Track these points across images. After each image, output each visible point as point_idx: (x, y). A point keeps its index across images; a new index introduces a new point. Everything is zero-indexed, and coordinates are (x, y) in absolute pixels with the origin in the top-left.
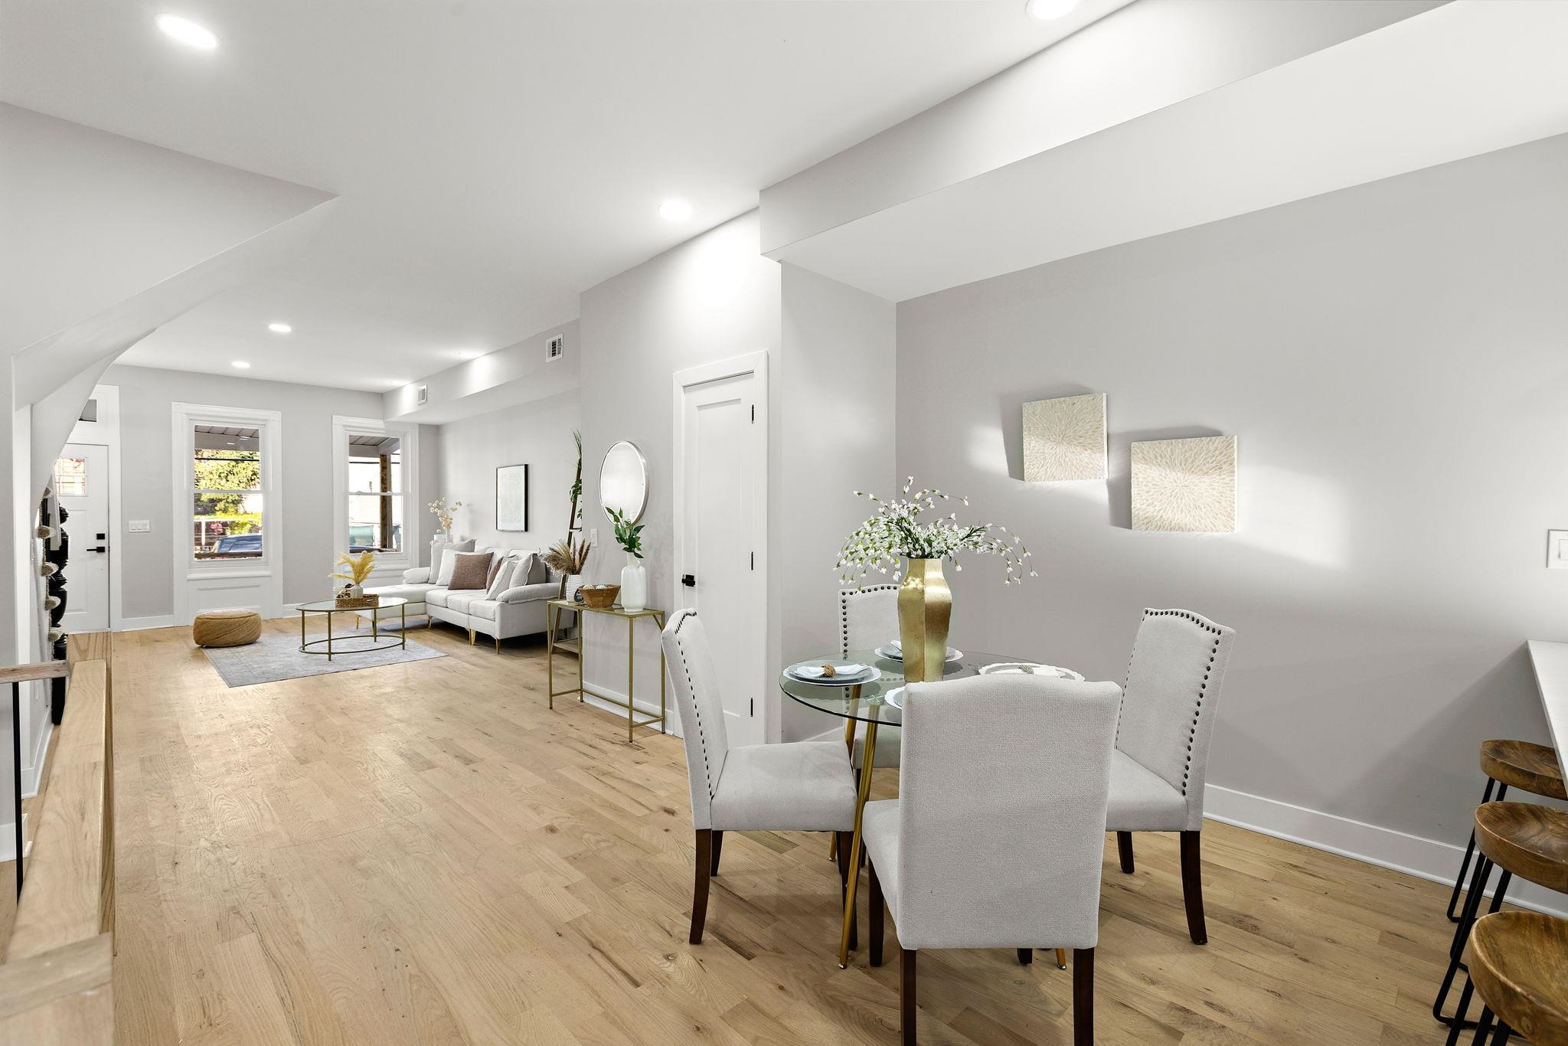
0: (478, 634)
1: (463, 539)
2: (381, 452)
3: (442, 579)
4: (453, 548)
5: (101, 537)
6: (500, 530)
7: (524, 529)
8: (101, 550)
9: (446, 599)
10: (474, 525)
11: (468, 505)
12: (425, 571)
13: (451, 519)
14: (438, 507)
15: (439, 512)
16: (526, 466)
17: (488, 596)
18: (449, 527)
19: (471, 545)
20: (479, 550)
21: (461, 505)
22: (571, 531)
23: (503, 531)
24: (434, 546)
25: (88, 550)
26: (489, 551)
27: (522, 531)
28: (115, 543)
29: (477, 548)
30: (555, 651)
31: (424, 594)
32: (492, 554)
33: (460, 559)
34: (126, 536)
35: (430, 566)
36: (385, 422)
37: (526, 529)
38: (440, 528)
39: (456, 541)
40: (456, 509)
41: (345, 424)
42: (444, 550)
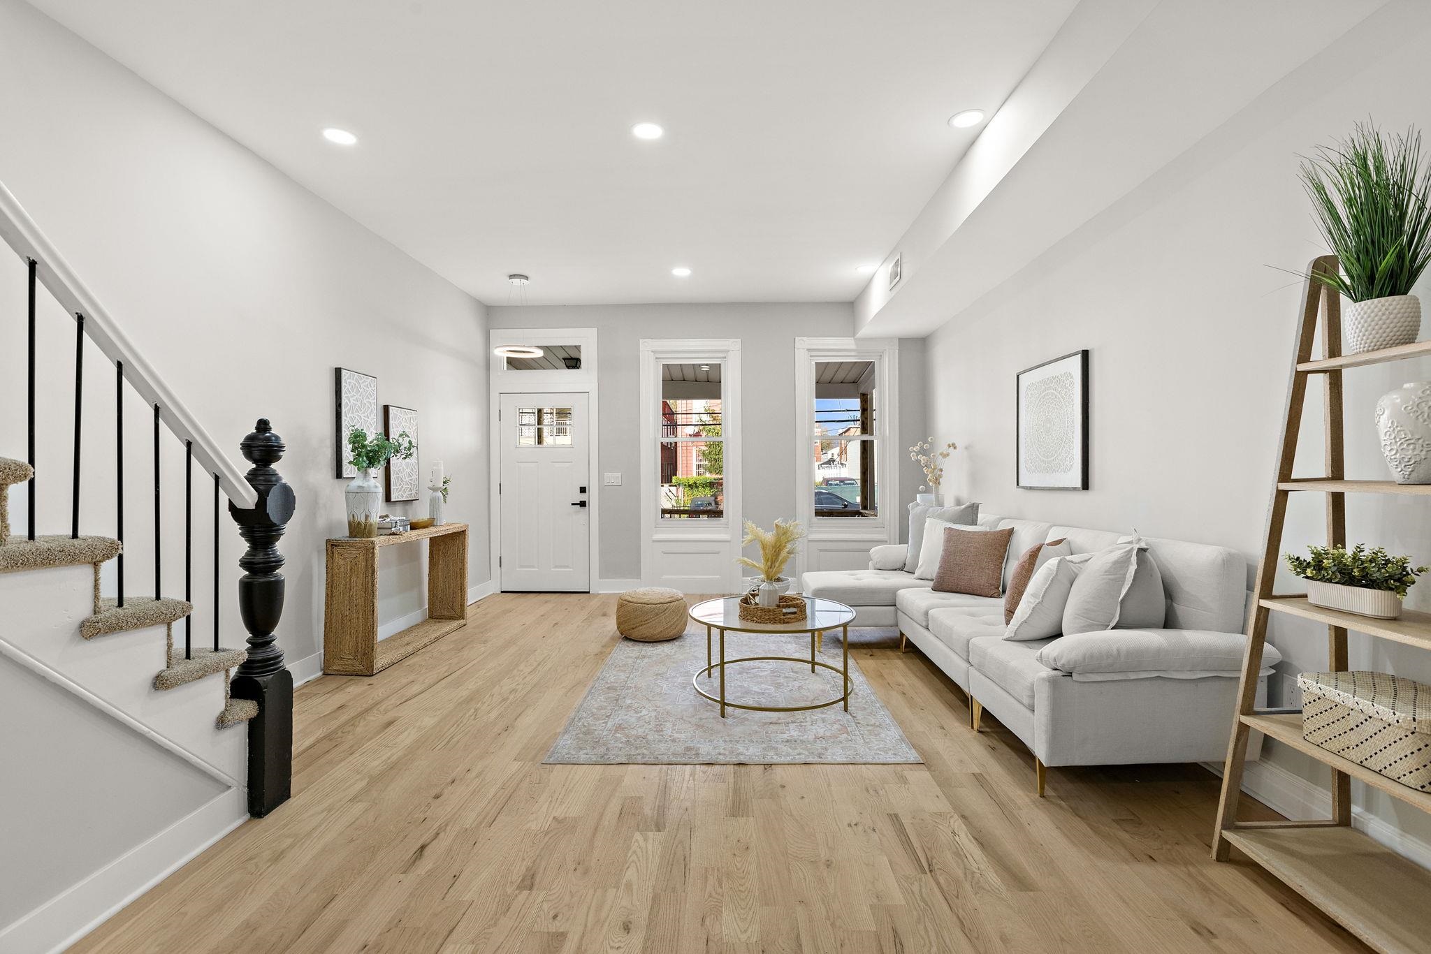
0: (986, 714)
1: (958, 502)
2: (862, 390)
3: (922, 569)
4: (940, 517)
5: (583, 490)
6: (1023, 487)
7: (1079, 484)
8: (583, 504)
9: (926, 614)
10: (975, 479)
11: (966, 448)
12: (899, 551)
13: (941, 470)
14: (923, 452)
15: (922, 458)
16: (1085, 355)
17: (1010, 630)
18: (937, 481)
19: (971, 513)
20: (987, 521)
21: (955, 448)
22: (1284, 486)
23: (1031, 488)
24: (914, 511)
25: (573, 504)
26: (1004, 526)
27: (1075, 489)
28: (593, 497)
29: (981, 517)
30: (1227, 855)
31: (893, 592)
32: (1011, 532)
33: (951, 536)
34: (602, 489)
35: (907, 543)
36: (855, 339)
37: (1086, 485)
38: (925, 483)
39: (949, 504)
40: (948, 455)
41: (809, 347)
42: (928, 520)
